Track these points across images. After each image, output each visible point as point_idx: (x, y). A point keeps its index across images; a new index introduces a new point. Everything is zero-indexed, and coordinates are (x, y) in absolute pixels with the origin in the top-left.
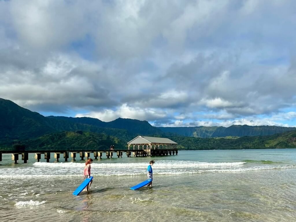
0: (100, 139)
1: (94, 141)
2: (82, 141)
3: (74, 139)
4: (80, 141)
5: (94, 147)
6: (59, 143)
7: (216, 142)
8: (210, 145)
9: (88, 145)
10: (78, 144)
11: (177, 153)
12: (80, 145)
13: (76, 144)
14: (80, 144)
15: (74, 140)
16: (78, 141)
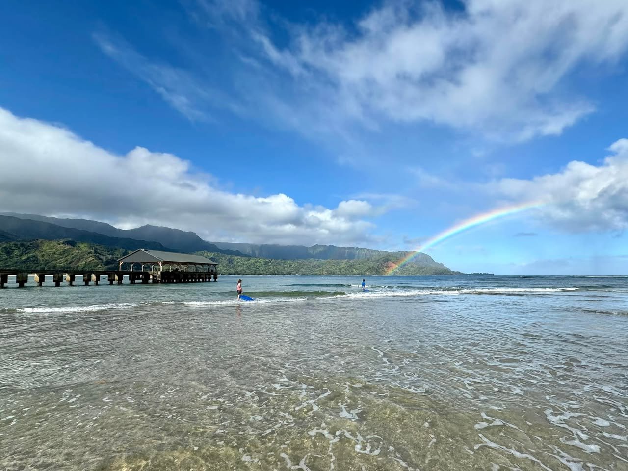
0: (110, 254)
1: (98, 257)
2: (73, 257)
3: (57, 253)
4: (69, 257)
5: (97, 266)
6: (23, 259)
7: (293, 265)
8: (286, 269)
9: (85, 264)
10: (65, 262)
11: (216, 278)
12: (70, 264)
13: (61, 261)
14: (69, 262)
15: (56, 256)
16: (66, 256)
